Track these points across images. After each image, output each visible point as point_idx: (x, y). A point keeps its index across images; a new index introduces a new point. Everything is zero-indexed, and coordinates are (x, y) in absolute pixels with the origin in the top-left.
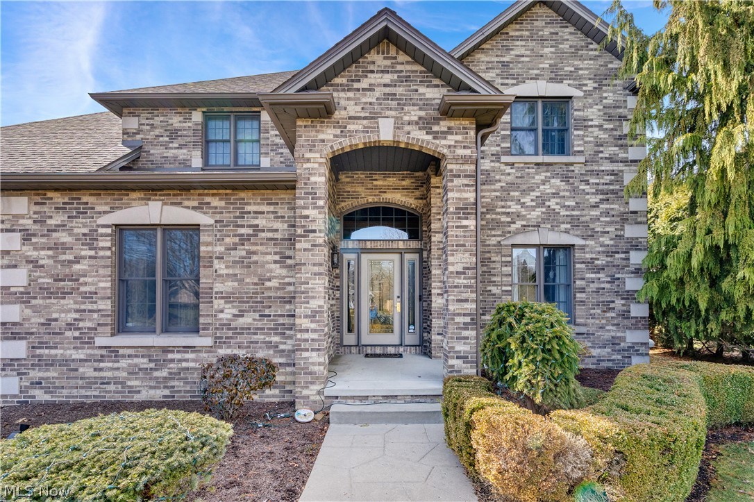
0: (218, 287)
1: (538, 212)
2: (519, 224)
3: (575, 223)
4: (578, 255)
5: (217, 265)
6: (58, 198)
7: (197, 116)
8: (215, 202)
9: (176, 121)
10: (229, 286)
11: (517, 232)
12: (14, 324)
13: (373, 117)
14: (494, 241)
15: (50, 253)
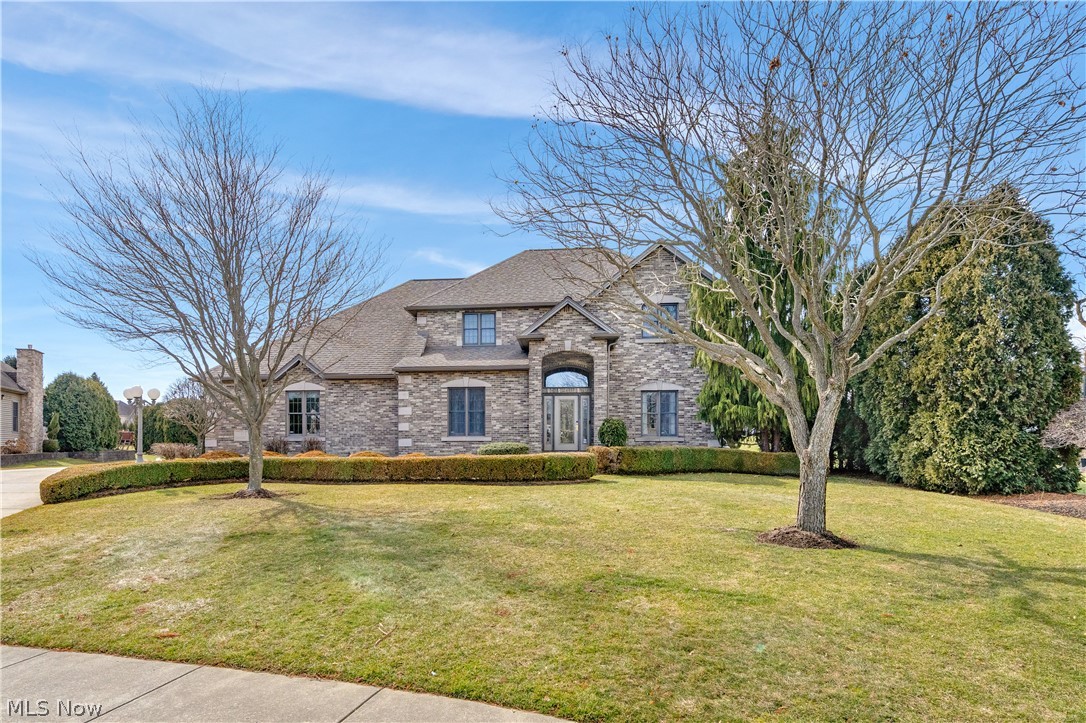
0: (493, 415)
1: (657, 371)
2: (646, 378)
3: (679, 377)
4: (680, 396)
5: (493, 405)
6: (424, 376)
7: (459, 316)
8: (492, 377)
9: (447, 319)
10: (499, 414)
11: (644, 383)
12: (407, 431)
13: (562, 340)
14: (631, 389)
15: (421, 400)
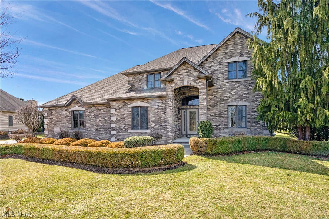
0: (151, 119)
1: (236, 96)
2: (230, 100)
3: (247, 98)
4: (248, 108)
5: (151, 115)
6: (121, 102)
7: (145, 75)
8: (150, 101)
9: (140, 77)
10: (154, 119)
11: (229, 102)
12: (114, 128)
13: (182, 80)
14: (222, 105)
15: (120, 113)
